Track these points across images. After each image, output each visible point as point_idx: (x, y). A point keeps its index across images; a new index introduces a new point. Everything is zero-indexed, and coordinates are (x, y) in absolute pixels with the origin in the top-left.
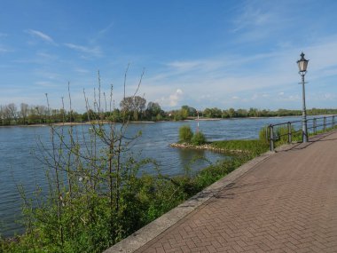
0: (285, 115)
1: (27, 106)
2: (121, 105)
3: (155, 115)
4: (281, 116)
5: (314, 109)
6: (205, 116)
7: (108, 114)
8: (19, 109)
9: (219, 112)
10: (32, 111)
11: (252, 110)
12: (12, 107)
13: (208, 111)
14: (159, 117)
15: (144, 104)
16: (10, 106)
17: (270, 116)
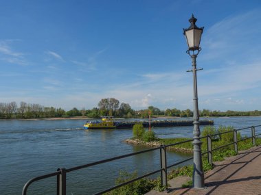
0: (232, 116)
1: (25, 104)
2: (99, 105)
3: (126, 114)
4: (228, 116)
5: (256, 111)
6: (166, 115)
7: (89, 112)
8: (19, 106)
9: (178, 111)
10: (29, 108)
11: (204, 111)
12: (13, 104)
13: (169, 111)
14: (129, 114)
15: (117, 105)
16: (12, 104)
17: (220, 116)
